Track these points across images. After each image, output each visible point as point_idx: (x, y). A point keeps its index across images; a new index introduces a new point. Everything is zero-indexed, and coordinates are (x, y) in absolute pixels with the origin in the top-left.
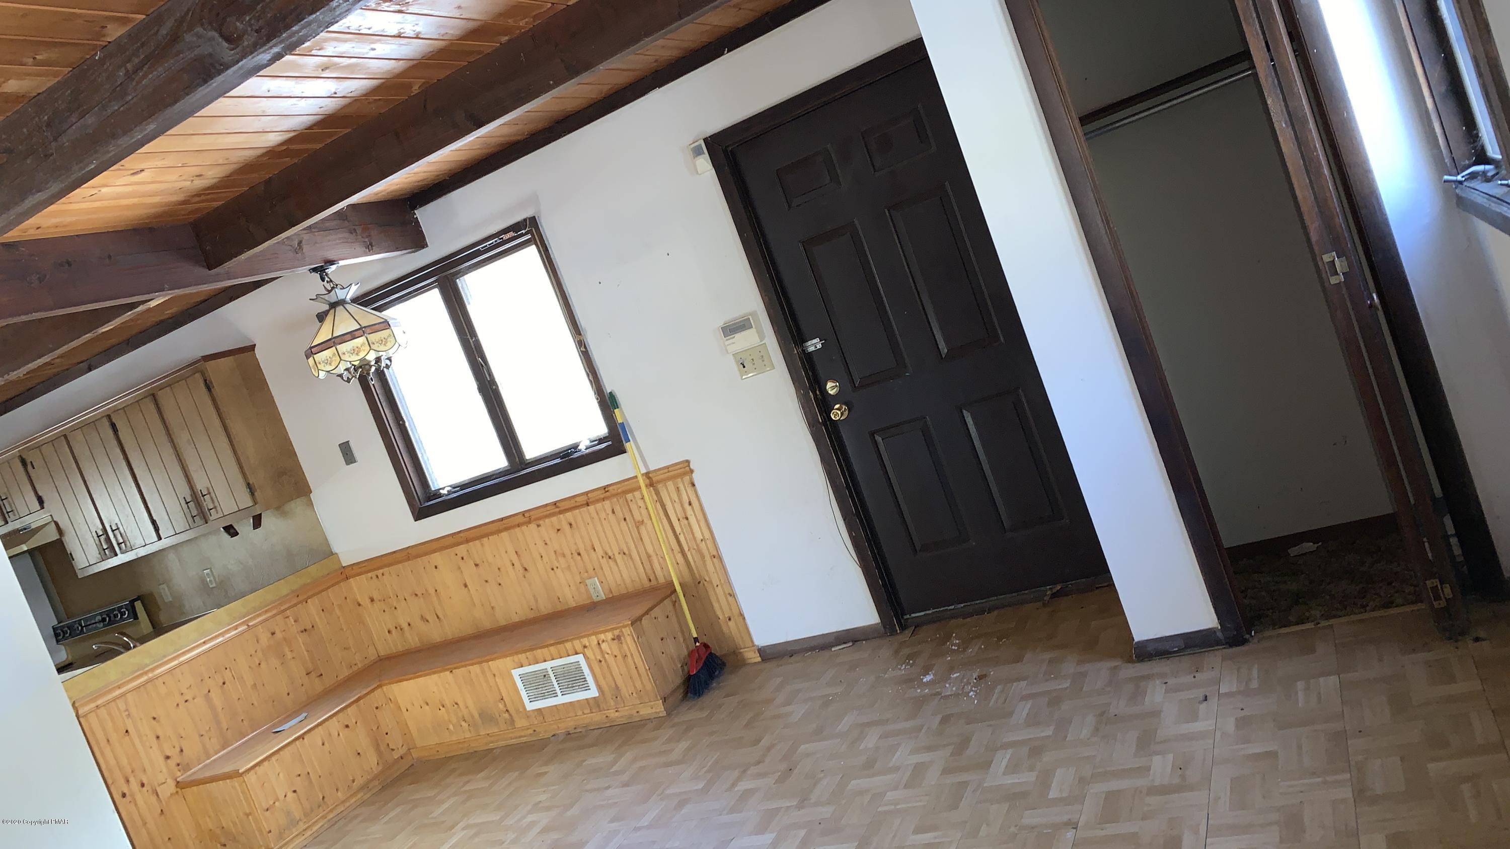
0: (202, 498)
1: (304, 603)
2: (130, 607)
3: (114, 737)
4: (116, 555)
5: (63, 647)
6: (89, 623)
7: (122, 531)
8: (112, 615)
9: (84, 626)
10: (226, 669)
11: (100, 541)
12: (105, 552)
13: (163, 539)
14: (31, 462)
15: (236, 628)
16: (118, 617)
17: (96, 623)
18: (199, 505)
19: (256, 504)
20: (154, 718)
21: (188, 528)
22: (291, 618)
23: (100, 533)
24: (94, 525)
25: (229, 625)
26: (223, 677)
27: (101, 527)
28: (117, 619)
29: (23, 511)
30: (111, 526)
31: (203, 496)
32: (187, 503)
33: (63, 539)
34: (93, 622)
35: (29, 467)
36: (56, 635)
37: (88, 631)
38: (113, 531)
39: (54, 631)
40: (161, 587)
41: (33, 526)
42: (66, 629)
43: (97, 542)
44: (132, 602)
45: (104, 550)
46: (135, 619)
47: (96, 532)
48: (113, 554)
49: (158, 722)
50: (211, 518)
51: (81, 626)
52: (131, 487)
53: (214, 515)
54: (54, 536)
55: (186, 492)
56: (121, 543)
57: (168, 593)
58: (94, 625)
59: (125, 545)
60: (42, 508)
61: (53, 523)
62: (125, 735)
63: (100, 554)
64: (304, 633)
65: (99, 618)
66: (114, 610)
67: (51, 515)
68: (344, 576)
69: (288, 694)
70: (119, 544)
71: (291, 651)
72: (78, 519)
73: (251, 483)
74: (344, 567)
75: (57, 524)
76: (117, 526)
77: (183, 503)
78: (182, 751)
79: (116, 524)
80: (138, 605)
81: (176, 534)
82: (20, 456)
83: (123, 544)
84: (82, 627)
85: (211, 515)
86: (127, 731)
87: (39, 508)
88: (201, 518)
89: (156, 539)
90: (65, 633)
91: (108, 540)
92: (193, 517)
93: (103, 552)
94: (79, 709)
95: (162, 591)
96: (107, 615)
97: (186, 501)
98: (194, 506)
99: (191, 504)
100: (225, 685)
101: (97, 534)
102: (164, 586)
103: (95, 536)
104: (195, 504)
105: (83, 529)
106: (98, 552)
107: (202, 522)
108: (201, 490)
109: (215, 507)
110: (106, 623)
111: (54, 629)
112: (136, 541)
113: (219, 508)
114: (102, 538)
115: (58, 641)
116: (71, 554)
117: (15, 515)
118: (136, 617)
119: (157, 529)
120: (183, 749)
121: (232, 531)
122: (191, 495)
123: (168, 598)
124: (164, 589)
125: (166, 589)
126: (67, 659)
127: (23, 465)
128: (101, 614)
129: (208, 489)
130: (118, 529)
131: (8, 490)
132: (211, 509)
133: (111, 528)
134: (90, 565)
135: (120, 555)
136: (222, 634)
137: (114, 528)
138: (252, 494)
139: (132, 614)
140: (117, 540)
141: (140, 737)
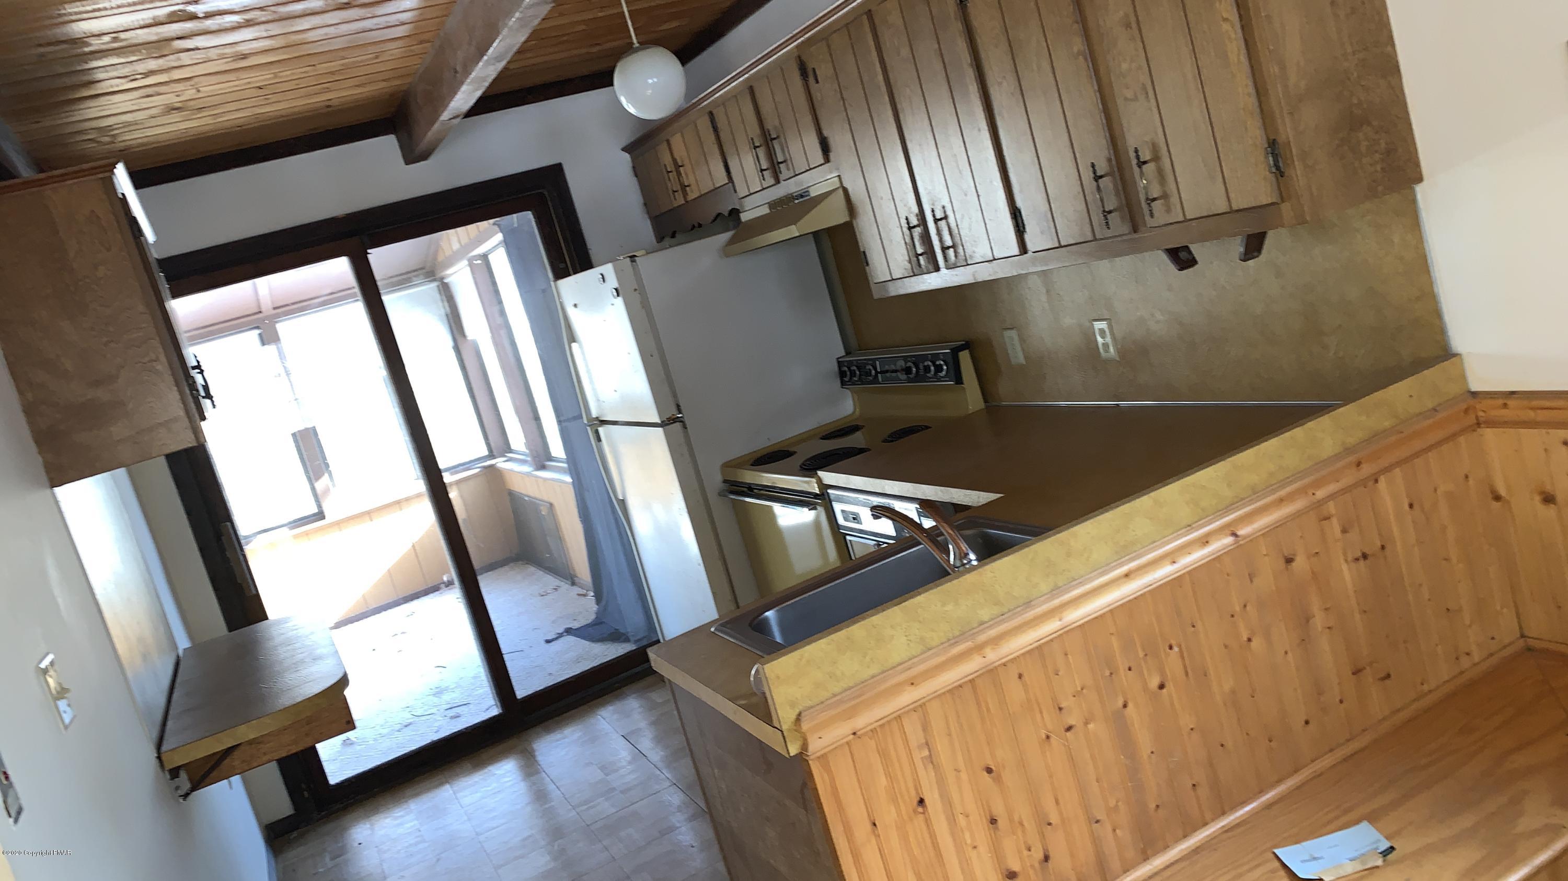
0: (1136, 169)
1: (1371, 483)
2: (950, 360)
3: (888, 816)
4: (937, 269)
5: (848, 393)
6: (887, 368)
7: (953, 225)
8: (921, 366)
9: (880, 373)
10: (1171, 648)
11: (912, 238)
12: (918, 260)
13: (1030, 253)
14: (814, 70)
15: (1204, 541)
16: (930, 371)
17: (896, 371)
18: (1125, 187)
19: (1283, 200)
20: (989, 771)
21: (1090, 237)
22: (1334, 521)
23: (914, 221)
24: (905, 205)
25: (1190, 527)
26: (1162, 672)
27: (915, 209)
28: (928, 375)
29: (800, 165)
30: (933, 211)
31: (1141, 163)
32: (1097, 178)
33: (854, 222)
34: (893, 367)
35: (811, 80)
36: (842, 374)
37: (886, 380)
38: (936, 221)
39: (840, 367)
40: (1007, 334)
41: (814, 193)
42: (855, 368)
43: (908, 239)
44: (956, 351)
45: (917, 255)
46: (957, 383)
47: (907, 219)
48: (931, 267)
49: (998, 780)
50: (1150, 222)
51: (875, 369)
52: (979, 130)
53: (1160, 215)
54: (841, 217)
55: (1100, 156)
56: (949, 248)
57: (1018, 348)
58: (894, 375)
59: (956, 252)
60: (827, 160)
61: (841, 191)
62: (915, 811)
63: (910, 262)
64: (1362, 562)
65: (901, 364)
66: (925, 357)
67: (839, 176)
68: (1471, 420)
69: (1307, 722)
70: (944, 249)
71: (1326, 609)
72: (881, 190)
73: (1281, 139)
74: (1474, 394)
75: (845, 191)
76: (945, 212)
77: (1087, 176)
78: (1046, 858)
79: (944, 207)
80: (965, 356)
81: (1061, 247)
82: (799, 57)
83: (952, 250)
84: (877, 373)
85: (1152, 215)
86: (921, 802)
87: (822, 161)
88: (1122, 218)
89: (1015, 250)
90: (853, 374)
91: (926, 237)
92: (1106, 213)
93: (915, 259)
94: (808, 735)
95: (1007, 340)
96: (914, 363)
97: (1095, 172)
98: (1111, 186)
99: (1106, 182)
100: (1164, 691)
101: (908, 223)
102: (1013, 334)
103: (905, 225)
104: (1115, 186)
105: (885, 209)
106: (907, 258)
107: (1125, 228)
108: (1136, 151)
109: (1165, 196)
110: (911, 376)
111: (840, 364)
112: (976, 250)
113: (1174, 200)
114: (917, 232)
115: (843, 384)
116: (864, 252)
117: (788, 169)
118: (959, 380)
119: (1020, 229)
120: (1051, 854)
121: (1183, 255)
122: (1109, 160)
123: (1018, 357)
124: (1012, 339)
125: (1016, 338)
126: (854, 412)
127: (802, 75)
128: (905, 359)
129: (1155, 148)
130: (946, 218)
131: (781, 124)
132: (1154, 200)
133: (934, 216)
134: (893, 280)
135: (943, 271)
136: (1171, 557)
137: (938, 216)
138: (1279, 172)
139: (952, 372)
140: (941, 240)
141: (952, 820)
